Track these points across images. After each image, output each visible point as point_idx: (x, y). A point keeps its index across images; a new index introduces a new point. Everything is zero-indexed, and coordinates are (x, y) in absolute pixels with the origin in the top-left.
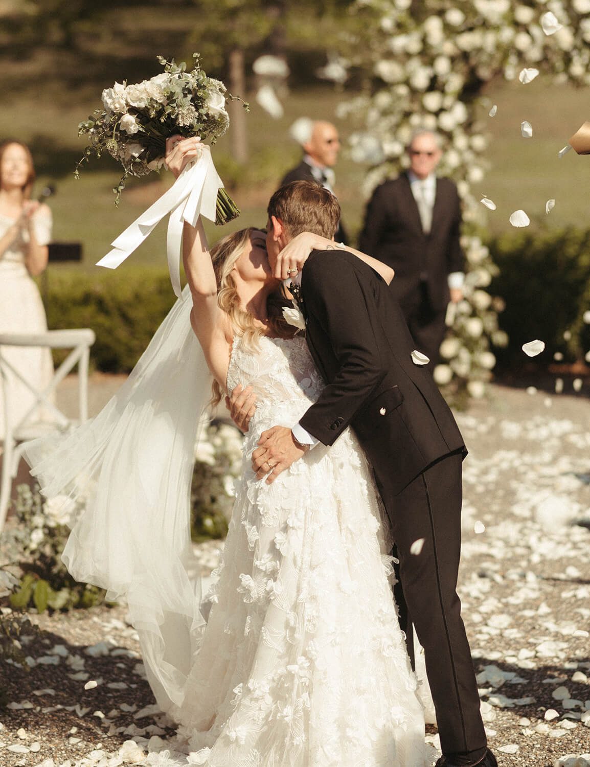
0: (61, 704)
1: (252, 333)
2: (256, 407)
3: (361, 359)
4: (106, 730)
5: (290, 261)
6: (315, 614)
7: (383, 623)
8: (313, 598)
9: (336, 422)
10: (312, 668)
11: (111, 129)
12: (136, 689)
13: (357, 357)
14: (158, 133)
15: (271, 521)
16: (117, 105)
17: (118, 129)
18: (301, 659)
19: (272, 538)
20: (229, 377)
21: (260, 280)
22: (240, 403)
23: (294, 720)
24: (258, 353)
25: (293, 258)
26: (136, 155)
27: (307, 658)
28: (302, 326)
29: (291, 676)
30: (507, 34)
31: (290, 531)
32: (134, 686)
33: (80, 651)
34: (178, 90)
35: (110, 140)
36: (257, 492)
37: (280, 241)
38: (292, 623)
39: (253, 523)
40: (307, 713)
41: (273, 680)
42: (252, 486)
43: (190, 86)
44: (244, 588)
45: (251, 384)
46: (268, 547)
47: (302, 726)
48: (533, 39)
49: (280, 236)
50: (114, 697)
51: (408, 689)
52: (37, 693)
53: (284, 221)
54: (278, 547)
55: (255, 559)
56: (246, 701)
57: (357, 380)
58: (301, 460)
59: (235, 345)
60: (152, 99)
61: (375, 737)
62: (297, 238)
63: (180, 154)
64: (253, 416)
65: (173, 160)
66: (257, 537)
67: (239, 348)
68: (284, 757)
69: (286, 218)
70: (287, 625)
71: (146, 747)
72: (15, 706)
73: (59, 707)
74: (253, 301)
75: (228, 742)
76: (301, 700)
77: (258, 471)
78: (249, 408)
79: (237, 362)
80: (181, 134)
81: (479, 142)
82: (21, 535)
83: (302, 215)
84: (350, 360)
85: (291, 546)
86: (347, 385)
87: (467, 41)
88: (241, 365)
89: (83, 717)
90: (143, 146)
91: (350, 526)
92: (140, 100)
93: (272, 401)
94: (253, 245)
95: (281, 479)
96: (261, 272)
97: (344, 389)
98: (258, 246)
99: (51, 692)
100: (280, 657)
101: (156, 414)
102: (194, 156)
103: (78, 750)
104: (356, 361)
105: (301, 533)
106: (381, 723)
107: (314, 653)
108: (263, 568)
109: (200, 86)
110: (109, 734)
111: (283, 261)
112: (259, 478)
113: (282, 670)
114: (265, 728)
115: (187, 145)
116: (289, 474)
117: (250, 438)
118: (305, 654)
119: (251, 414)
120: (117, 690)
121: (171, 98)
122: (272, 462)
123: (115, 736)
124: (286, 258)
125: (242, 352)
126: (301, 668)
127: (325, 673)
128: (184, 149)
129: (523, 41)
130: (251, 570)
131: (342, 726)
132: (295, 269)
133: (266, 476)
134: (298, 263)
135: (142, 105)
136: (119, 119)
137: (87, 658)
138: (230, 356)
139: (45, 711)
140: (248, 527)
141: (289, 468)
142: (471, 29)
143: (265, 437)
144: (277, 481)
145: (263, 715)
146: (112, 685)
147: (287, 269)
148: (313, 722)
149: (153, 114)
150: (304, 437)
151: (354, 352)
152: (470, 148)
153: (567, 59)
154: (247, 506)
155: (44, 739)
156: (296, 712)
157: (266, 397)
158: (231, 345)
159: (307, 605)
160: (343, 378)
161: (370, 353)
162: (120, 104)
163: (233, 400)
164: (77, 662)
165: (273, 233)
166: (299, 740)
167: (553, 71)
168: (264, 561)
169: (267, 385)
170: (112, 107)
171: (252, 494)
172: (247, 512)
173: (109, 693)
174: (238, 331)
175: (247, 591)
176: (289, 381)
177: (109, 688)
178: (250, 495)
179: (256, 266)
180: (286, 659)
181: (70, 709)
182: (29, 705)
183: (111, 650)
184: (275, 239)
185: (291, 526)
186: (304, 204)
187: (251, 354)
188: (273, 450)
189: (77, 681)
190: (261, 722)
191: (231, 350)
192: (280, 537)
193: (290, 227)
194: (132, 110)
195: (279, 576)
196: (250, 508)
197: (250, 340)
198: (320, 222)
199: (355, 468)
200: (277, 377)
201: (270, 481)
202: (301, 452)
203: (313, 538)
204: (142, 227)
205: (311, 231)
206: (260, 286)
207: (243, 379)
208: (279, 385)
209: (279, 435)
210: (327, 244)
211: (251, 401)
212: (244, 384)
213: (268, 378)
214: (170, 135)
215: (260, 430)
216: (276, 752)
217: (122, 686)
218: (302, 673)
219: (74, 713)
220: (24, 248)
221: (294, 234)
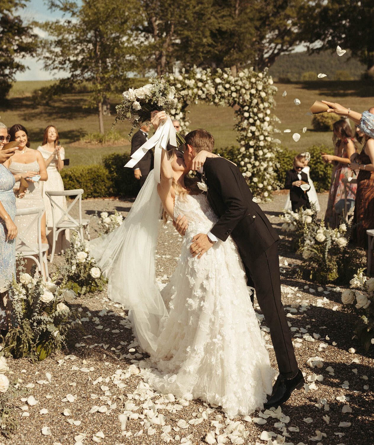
0: (96, 342)
1: (184, 194)
2: (188, 225)
3: (237, 203)
4: (118, 356)
5: (199, 162)
6: (223, 315)
7: (250, 316)
8: (221, 309)
9: (227, 231)
10: (223, 340)
11: (129, 108)
12: (123, 332)
13: (235, 203)
14: (148, 110)
15: (201, 275)
16: (132, 98)
17: (132, 108)
18: (218, 336)
19: (201, 282)
20: (174, 212)
21: (182, 171)
22: (180, 223)
23: (216, 363)
24: (187, 202)
25: (200, 161)
26: (137, 120)
27: (221, 335)
28: (206, 190)
29: (214, 344)
30: (195, 90)
31: (210, 280)
32: (122, 331)
33: (96, 313)
34: (157, 91)
35: (128, 113)
36: (193, 262)
37: (191, 155)
38: (213, 320)
39: (192, 276)
40: (222, 361)
41: (205, 345)
42: (190, 260)
43: (161, 89)
44: (189, 304)
45: (185, 215)
46: (199, 286)
47: (220, 366)
48: (203, 92)
49: (191, 152)
50: (116, 337)
51: (262, 345)
52: (85, 337)
53: (193, 146)
54: (205, 286)
55: (193, 291)
56: (193, 355)
57: (236, 213)
58: (212, 248)
59: (176, 199)
60: (146, 95)
61: (252, 369)
62: (200, 153)
63: (158, 118)
64: (187, 229)
65: (155, 121)
66: (195, 282)
67: (178, 200)
68: (212, 379)
69: (194, 145)
70: (211, 320)
71: (138, 365)
72: (78, 345)
73: (96, 345)
74: (179, 180)
75: (185, 372)
76: (219, 354)
77: (193, 253)
78: (185, 225)
79: (178, 206)
80: (158, 110)
81: (187, 124)
82: (68, 268)
83: (201, 143)
84: (232, 204)
85: (210, 286)
86: (232, 215)
87: (183, 93)
88: (180, 207)
89: (107, 349)
90: (139, 116)
91: (234, 275)
92: (141, 95)
93: (195, 222)
94: (177, 157)
95: (204, 256)
96: (182, 167)
97: (230, 217)
98: (179, 157)
99: (90, 336)
100: (208, 334)
101: (141, 227)
102: (163, 119)
103: (110, 369)
104: (236, 205)
105: (214, 280)
106: (254, 362)
107: (224, 333)
108: (198, 296)
109: (165, 89)
110: (120, 359)
111: (195, 162)
112: (193, 256)
113: (209, 341)
114: (201, 365)
115: (161, 114)
116: (207, 254)
117: (187, 238)
118: (220, 333)
119: (186, 228)
120: (116, 334)
121: (154, 94)
122: (200, 249)
123: (122, 359)
124: (197, 161)
125: (180, 202)
126: (218, 340)
127: (230, 342)
128: (159, 116)
129: (200, 92)
130: (191, 296)
131: (239, 365)
132: (200, 166)
133: (197, 256)
134: (202, 163)
135: (142, 97)
136: (132, 103)
137: (99, 317)
138: (174, 203)
139: (91, 347)
140: (190, 278)
141: (207, 252)
142: (184, 89)
143: (195, 239)
144: (202, 257)
145: (200, 360)
146: (113, 331)
147: (197, 166)
148: (225, 364)
149: (147, 101)
150: (213, 238)
151: (234, 201)
152: (185, 125)
153: (214, 98)
154: (188, 269)
155: (94, 363)
156: (217, 360)
157: (192, 220)
158: (174, 199)
159: (219, 312)
160: (230, 212)
161: (240, 200)
162: (133, 97)
163: (177, 222)
164: (97, 320)
165: (189, 152)
166: (219, 372)
167: (210, 101)
168: (198, 293)
169: (192, 216)
170: (129, 99)
171: (191, 263)
172: (188, 271)
173: (113, 335)
174: (177, 193)
175: (190, 306)
176: (201, 214)
177: (112, 333)
178: (190, 264)
179: (180, 165)
180: (210, 336)
181: (100, 345)
182: (84, 345)
183: (108, 313)
184: (189, 154)
185: (210, 277)
186: (201, 139)
187: (184, 202)
188: (200, 244)
189: (99, 330)
190: (199, 363)
191: (174, 201)
192: (205, 282)
193: (195, 148)
194: (138, 100)
195: (206, 299)
196: (190, 269)
197: (183, 197)
198: (208, 146)
199: (232, 249)
200: (196, 212)
201: (199, 257)
202: (212, 244)
203: (219, 282)
204: (143, 149)
205: (205, 150)
206: (182, 173)
207: (181, 213)
208: (197, 215)
209: (202, 237)
210: (211, 155)
211: (186, 223)
212: (182, 215)
213: (193, 213)
214: (152, 111)
215: (192, 235)
216: (207, 377)
217: (117, 331)
218: (219, 342)
219: (102, 347)
220: (56, 161)
221: (198, 151)
